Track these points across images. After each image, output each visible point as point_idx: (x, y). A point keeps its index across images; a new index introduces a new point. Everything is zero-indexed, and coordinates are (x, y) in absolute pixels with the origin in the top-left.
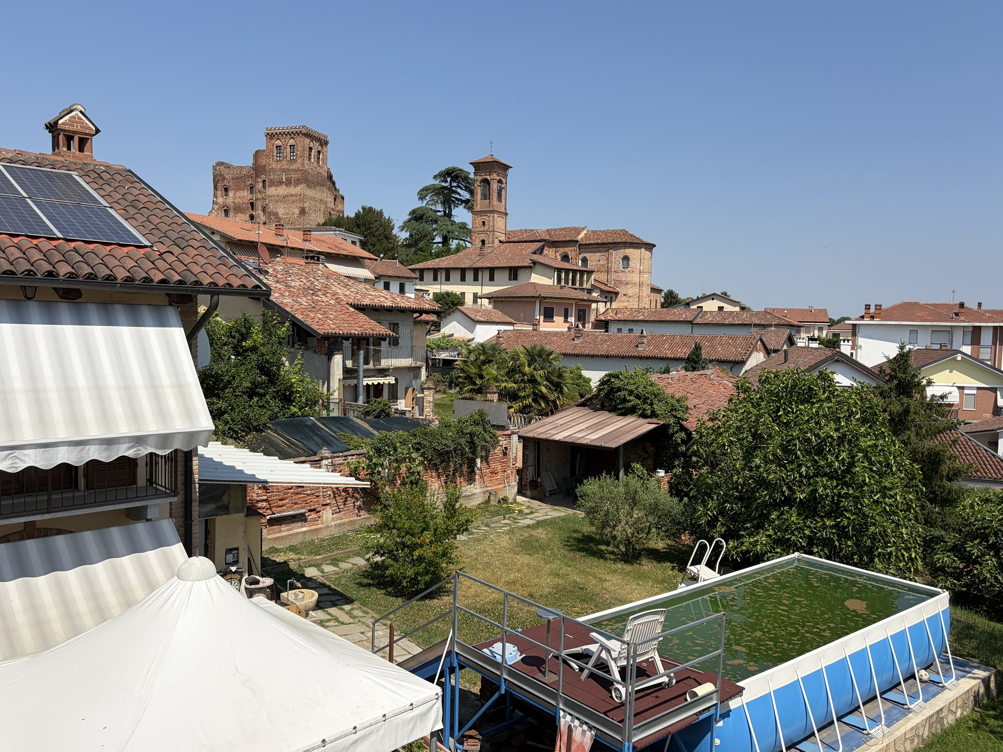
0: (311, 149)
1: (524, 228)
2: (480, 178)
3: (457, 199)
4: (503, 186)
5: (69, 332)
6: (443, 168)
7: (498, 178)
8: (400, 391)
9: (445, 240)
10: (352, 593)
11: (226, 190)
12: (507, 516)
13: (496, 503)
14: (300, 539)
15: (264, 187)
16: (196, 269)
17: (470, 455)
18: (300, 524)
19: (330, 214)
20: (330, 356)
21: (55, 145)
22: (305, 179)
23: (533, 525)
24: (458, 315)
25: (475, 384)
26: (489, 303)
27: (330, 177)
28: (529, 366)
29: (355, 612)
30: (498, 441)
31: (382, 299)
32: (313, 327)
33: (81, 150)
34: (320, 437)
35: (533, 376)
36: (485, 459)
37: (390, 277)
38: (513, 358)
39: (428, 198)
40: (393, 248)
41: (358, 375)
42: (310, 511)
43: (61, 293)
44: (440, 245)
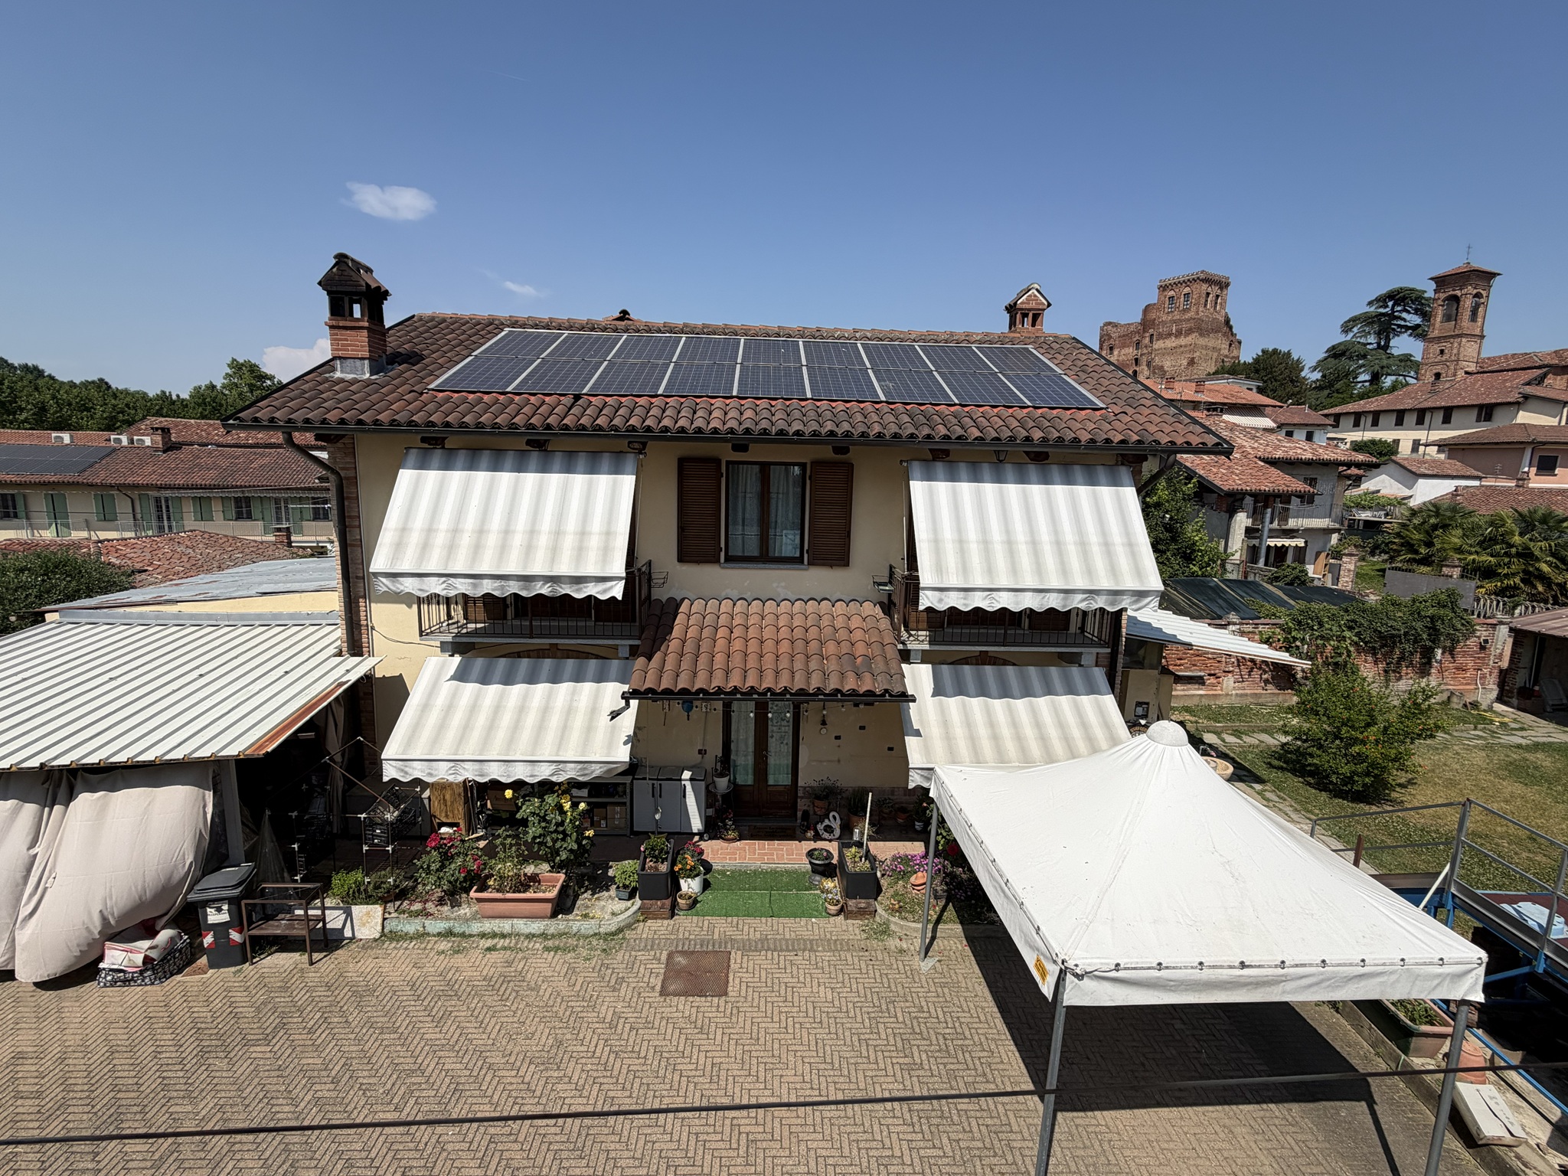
0: (1208, 294)
1: (1510, 352)
2: (1443, 296)
3: (1399, 326)
4: (1482, 300)
5: (1036, 490)
6: (1383, 290)
7: (1475, 291)
8: (1310, 555)
9: (1375, 378)
10: (1263, 773)
11: (1111, 349)
12: (1479, 726)
13: (1460, 706)
14: (1196, 701)
15: (1151, 341)
16: (1152, 428)
17: (1429, 643)
18: (1197, 686)
19: (1223, 361)
20: (1232, 512)
21: (1012, 323)
22: (1200, 328)
23: (1527, 746)
24: (1391, 467)
25: (1417, 552)
26: (1439, 451)
27: (1227, 321)
28: (1521, 534)
29: (1268, 795)
30: (1475, 631)
31: (1299, 451)
32: (1215, 482)
33: (1033, 325)
34: (1225, 600)
35: (1527, 548)
36: (1451, 651)
37: (1294, 425)
38: (1492, 524)
39: (1355, 330)
40: (1299, 393)
41: (1262, 535)
42: (1210, 675)
43: (1032, 456)
44: (1367, 384)
